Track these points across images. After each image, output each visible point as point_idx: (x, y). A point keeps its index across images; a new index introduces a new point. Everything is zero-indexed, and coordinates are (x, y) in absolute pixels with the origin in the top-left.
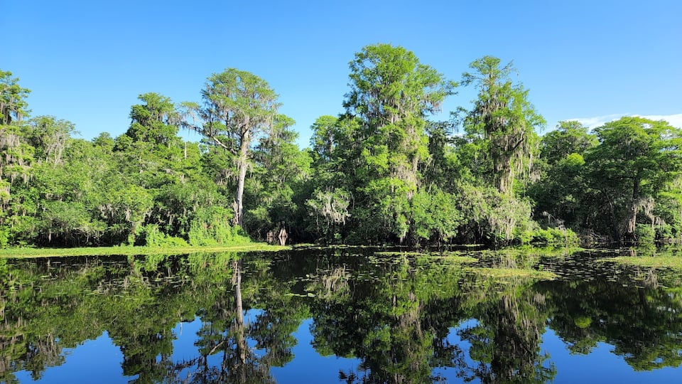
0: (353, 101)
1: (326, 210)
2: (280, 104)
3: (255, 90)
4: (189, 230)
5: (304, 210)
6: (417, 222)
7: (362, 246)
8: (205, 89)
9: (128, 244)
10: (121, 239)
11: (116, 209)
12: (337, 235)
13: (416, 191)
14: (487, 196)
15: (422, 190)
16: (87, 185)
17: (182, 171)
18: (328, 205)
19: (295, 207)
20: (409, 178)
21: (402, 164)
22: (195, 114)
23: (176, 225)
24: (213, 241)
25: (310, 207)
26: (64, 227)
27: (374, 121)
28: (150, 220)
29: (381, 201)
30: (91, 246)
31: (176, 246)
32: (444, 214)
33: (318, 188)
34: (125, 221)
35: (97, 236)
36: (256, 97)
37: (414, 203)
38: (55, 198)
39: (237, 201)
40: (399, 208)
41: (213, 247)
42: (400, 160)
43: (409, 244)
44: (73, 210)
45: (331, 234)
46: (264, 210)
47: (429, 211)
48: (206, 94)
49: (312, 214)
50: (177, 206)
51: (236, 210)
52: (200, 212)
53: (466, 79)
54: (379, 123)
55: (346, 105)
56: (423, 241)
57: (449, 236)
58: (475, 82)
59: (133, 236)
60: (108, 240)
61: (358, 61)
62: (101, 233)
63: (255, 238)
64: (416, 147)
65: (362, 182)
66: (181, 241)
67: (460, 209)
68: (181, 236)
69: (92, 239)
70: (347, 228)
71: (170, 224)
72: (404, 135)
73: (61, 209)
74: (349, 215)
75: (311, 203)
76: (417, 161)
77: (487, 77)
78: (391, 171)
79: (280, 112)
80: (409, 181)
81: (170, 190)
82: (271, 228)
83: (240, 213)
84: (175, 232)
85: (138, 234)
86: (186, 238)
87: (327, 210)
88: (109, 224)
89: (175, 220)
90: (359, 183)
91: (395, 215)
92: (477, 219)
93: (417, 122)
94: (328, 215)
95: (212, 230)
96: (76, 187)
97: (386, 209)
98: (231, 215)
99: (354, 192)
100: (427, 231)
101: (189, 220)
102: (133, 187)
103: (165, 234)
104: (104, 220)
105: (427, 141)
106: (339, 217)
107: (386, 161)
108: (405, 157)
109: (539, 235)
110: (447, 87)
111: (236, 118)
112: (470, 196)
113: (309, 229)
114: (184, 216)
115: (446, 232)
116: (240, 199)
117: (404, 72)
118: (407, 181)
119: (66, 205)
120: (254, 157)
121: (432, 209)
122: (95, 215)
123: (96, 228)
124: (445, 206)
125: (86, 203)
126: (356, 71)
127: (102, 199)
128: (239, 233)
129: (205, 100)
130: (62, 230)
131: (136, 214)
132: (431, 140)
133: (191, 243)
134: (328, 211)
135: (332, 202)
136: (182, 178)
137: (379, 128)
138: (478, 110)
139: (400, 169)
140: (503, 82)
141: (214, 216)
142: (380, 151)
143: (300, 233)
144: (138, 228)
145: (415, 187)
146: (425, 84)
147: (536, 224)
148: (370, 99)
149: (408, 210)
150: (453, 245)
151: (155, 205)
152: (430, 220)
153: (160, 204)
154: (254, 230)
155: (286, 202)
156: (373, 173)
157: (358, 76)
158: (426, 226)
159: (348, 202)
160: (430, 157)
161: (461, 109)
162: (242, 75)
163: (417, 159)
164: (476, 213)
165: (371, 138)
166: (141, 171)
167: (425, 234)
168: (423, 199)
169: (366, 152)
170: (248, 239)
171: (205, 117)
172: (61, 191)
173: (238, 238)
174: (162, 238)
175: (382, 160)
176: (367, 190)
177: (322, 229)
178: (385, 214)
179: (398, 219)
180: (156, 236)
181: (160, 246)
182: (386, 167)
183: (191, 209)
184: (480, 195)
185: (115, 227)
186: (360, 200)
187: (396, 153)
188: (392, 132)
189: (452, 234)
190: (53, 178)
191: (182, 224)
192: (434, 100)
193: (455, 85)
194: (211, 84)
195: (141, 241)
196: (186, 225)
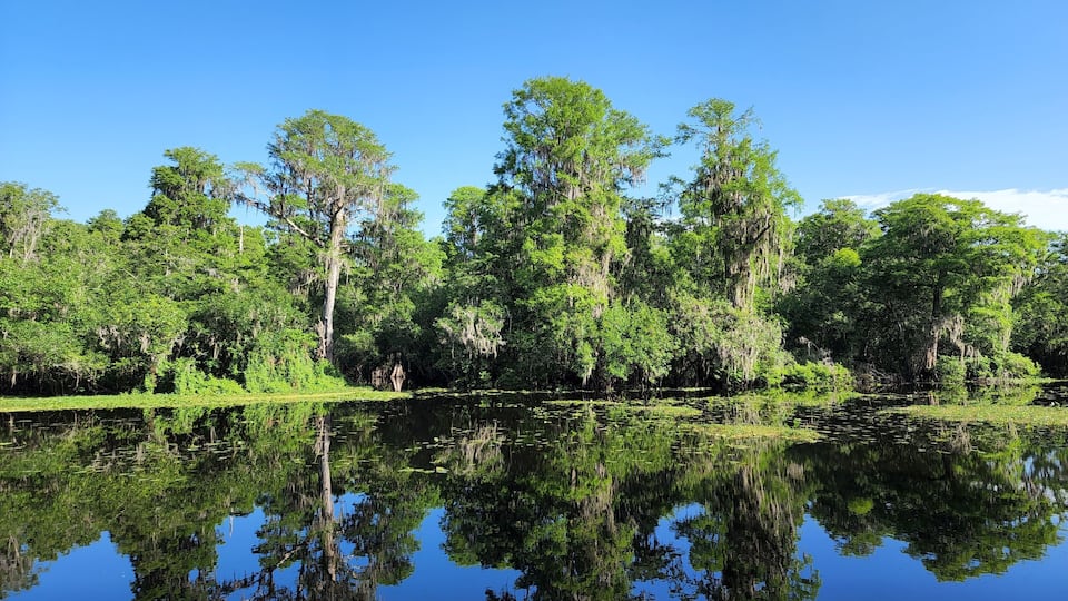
0: (509, 165)
1: (466, 335)
2: (394, 168)
3: (354, 144)
4: (245, 368)
5: (432, 334)
6: (609, 352)
7: (524, 392)
8: (274, 142)
9: (144, 389)
10: (133, 381)
11: (126, 333)
12: (484, 375)
13: (606, 304)
14: (714, 312)
15: (617, 304)
16: (78, 295)
17: (235, 272)
18: (470, 327)
19: (417, 329)
20: (596, 285)
21: (585, 262)
22: (256, 181)
23: (225, 360)
24: (284, 385)
25: (442, 329)
26: (39, 363)
27: (543, 197)
28: (181, 352)
29: (552, 320)
30: (83, 394)
31: (226, 394)
32: (650, 341)
33: (455, 300)
34: (139, 353)
35: (93, 377)
36: (356, 156)
37: (605, 324)
38: (23, 316)
39: (324, 321)
40: (581, 332)
41: (284, 394)
42: (582, 257)
43: (596, 387)
44: (54, 336)
45: (474, 373)
46: (368, 334)
47: (627, 336)
48: (275, 151)
49: (444, 341)
50: (226, 329)
51: (322, 336)
52: (264, 338)
53: (683, 133)
54: (550, 200)
55: (499, 171)
56: (618, 383)
57: (658, 375)
58: (697, 138)
59: (154, 377)
60: (111, 384)
61: (518, 103)
62: (99, 372)
63: (352, 381)
64: (607, 236)
65: (523, 291)
66: (233, 385)
67: (674, 332)
68: (233, 377)
69: (84, 382)
70: (499, 364)
71: (216, 357)
72: (588, 217)
73: (34, 334)
74: (503, 343)
75: (444, 324)
76: (608, 259)
77: (714, 130)
78: (569, 273)
79: (393, 180)
80: (596, 288)
81: (215, 302)
82: (378, 364)
83: (329, 339)
84: (222, 370)
85: (162, 375)
86: (241, 380)
87: (469, 334)
88: (114, 358)
89: (224, 351)
90: (519, 292)
91: (575, 342)
92: (700, 349)
93: (609, 199)
94: (470, 342)
95: (284, 367)
96: (59, 297)
97: (561, 333)
98: (314, 344)
99: (512, 306)
100: (624, 367)
101: (245, 351)
102: (154, 299)
103: (207, 373)
104: (106, 351)
105: (623, 228)
106: (487, 346)
107: (561, 258)
108: (590, 252)
109: (794, 373)
110: (655, 146)
111: (323, 189)
112: (690, 313)
113: (439, 364)
114: (238, 345)
115: (653, 368)
116: (329, 318)
117: (588, 122)
118: (593, 289)
119: (41, 327)
120: (352, 251)
121: (632, 332)
122: (90, 343)
123: (91, 365)
124: (652, 329)
125: (75, 323)
126: (514, 118)
127: (101, 317)
128: (327, 371)
129: (273, 160)
130: (34, 367)
131: (158, 341)
132: (630, 226)
133: (249, 388)
134: (470, 337)
135: (476, 322)
136: (235, 284)
137: (550, 207)
138: (701, 181)
139: (582, 272)
140: (739, 139)
141: (287, 344)
142: (552, 243)
143: (425, 372)
144: (161, 365)
145: (605, 299)
146: (621, 139)
147: (790, 357)
148: (536, 162)
149: (594, 334)
150: (664, 389)
151: (190, 328)
152: (628, 351)
153: (198, 325)
154: (351, 366)
155: (403, 322)
156: (541, 277)
157: (518, 126)
158: (623, 360)
159: (501, 322)
160: (628, 252)
161: (675, 180)
162: (334, 121)
163: (608, 256)
164: (699, 338)
165: (538, 223)
166: (168, 272)
167: (621, 372)
168: (618, 317)
169: (529, 245)
170: (341, 382)
171: (274, 187)
172: (35, 305)
173: (326, 380)
174: (202, 382)
175: (554, 257)
176: (532, 302)
177: (460, 365)
178: (560, 340)
179: (579, 349)
180: (191, 377)
181: (198, 394)
182: (561, 267)
183: (249, 333)
184: (704, 312)
185: (125, 361)
186: (520, 319)
187: (576, 246)
188: (569, 213)
189: (662, 371)
190: (22, 284)
191: (235, 357)
192: (635, 165)
193: (666, 143)
194: (283, 134)
195: (166, 385)
196: (240, 359)
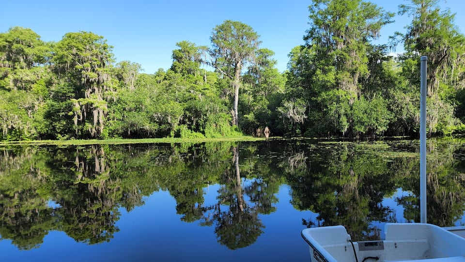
0: (311, 34)
1: (289, 114)
2: (261, 42)
3: (244, 33)
4: (205, 128)
5: (276, 115)
6: (356, 120)
7: (315, 138)
8: (212, 36)
9: (170, 136)
10: (166, 133)
11: (163, 116)
12: (298, 131)
13: (356, 98)
14: (414, 100)
15: (362, 98)
16: (148, 102)
17: (200, 91)
18: (291, 111)
19: (270, 112)
20: (351, 89)
21: (345, 78)
22: (207, 54)
23: (198, 125)
24: (219, 135)
25: (279, 112)
26: (136, 126)
27: (325, 49)
28: (182, 122)
29: (329, 106)
30: (151, 138)
31: (198, 138)
32: (377, 115)
33: (285, 99)
34: (168, 123)
35: (154, 131)
36: (244, 38)
37: (354, 107)
38: (130, 110)
39: (234, 109)
40: (342, 111)
41: (219, 138)
42: (345, 76)
43: (350, 135)
44: (140, 117)
45: (293, 130)
46: (253, 114)
47: (366, 112)
48: (213, 40)
49: (281, 117)
50: (197, 113)
51: (233, 115)
52: (211, 117)
53: (402, 9)
54: (329, 50)
55: (306, 39)
56: (361, 134)
57: (381, 130)
58: (410, 11)
59: (173, 132)
60: (160, 134)
61: (315, 5)
62: (156, 130)
63: (247, 133)
64: (357, 65)
65: (315, 93)
66: (202, 135)
67: (392, 110)
68: (201, 132)
69: (151, 134)
70: (305, 127)
71: (194, 124)
72: (348, 57)
73: (134, 116)
74: (306, 117)
75: (280, 109)
76: (357, 77)
77: (420, 6)
78: (337, 85)
80: (351, 90)
81: (192, 103)
82: (258, 127)
83: (237, 117)
84: (197, 129)
85: (176, 131)
86: (203, 133)
87: (291, 113)
88: (160, 125)
89: (197, 122)
91: (339, 116)
92: (404, 117)
93: (359, 47)
94: (291, 117)
95: (219, 128)
96: (141, 103)
97: (333, 112)
98: (230, 119)
99: (310, 100)
100: (363, 127)
101: (205, 122)
102: (172, 102)
103: (191, 131)
104: (157, 122)
105: (366, 60)
106: (298, 118)
107: (334, 77)
108: (349, 74)
109: (460, 128)
110: (386, 18)
111: (231, 55)
112: (400, 100)
113: (279, 126)
114: (202, 120)
115: (379, 127)
116: (236, 108)
117: (349, 10)
119: (136, 114)
120: (245, 79)
121: (368, 111)
122: (152, 119)
123: (153, 127)
124: (378, 109)
125: (147, 112)
126: (313, 12)
127: (155, 110)
128: (236, 130)
129: (212, 44)
130: (135, 128)
131: (174, 119)
132: (371, 60)
133: (206, 135)
134: (291, 115)
135: (294, 108)
136: (200, 96)
137: (329, 53)
138: (413, 33)
139: (344, 83)
140: (433, 9)
141: (220, 119)
142: (330, 70)
143: (274, 130)
144: (176, 127)
145: (356, 96)
146: (367, 17)
147: (458, 121)
148: (323, 32)
149: (349, 112)
150: (384, 137)
151: (185, 113)
152: (365, 119)
153: (187, 112)
154: (247, 128)
155: (264, 109)
156: (325, 87)
157: (316, 16)
158: (363, 124)
159: (305, 108)
160: (368, 73)
161: (398, 34)
162: (235, 24)
163: (358, 75)
164: (405, 112)
165: (323, 62)
166: (177, 92)
167: (362, 129)
168: (363, 104)
169: (318, 72)
170: (241, 134)
171: (213, 55)
172: (133, 106)
173: (235, 133)
174: (190, 133)
175: (331, 77)
176: (319, 99)
177: (288, 127)
178: (332, 115)
179: (341, 119)
180: (186, 131)
181: (189, 138)
182: (333, 82)
183: (206, 115)
184: (408, 99)
185: (163, 126)
186: (315, 107)
187: (341, 71)
188: (338, 55)
189: (385, 129)
190: (129, 99)
191: (201, 124)
192: (374, 29)
193: (392, 15)
194: (215, 32)
195: (178, 135)
196: (203, 125)
